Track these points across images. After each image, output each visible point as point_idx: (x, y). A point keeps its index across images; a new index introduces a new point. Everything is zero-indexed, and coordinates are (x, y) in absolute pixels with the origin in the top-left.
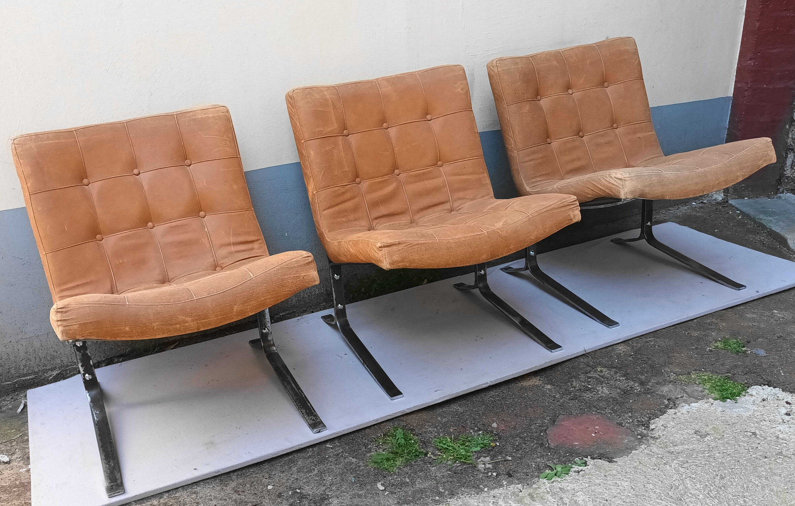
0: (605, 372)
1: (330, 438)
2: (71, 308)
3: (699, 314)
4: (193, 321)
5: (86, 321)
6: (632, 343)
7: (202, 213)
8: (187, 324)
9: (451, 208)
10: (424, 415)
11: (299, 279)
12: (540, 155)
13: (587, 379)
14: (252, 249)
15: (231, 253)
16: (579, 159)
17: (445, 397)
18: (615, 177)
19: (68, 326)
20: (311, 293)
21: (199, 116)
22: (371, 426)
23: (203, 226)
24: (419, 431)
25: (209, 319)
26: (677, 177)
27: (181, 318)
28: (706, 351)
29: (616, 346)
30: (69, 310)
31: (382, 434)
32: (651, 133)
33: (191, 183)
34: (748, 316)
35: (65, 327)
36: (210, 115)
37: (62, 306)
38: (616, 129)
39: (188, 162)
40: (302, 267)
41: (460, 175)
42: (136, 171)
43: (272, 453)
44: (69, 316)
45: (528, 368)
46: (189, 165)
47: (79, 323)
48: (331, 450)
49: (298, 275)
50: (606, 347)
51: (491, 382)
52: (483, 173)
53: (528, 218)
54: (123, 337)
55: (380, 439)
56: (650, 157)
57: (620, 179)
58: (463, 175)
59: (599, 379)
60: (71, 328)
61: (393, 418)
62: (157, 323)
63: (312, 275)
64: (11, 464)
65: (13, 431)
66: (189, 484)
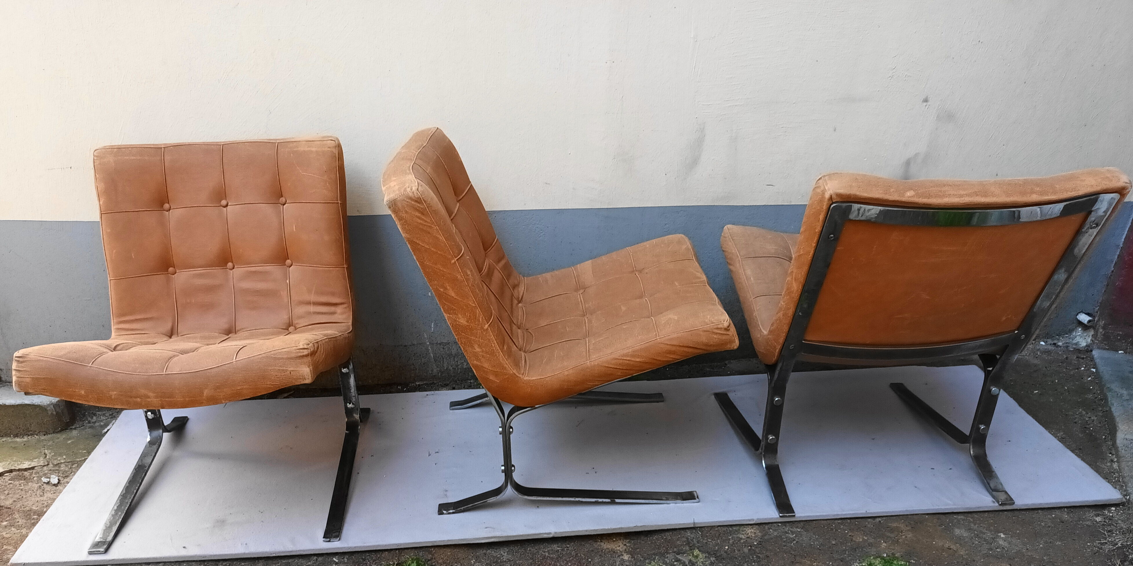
1: (339, 552)
2: (29, 359)
4: (156, 397)
6: (769, 529)
7: (288, 262)
8: (149, 400)
10: (459, 554)
11: (285, 374)
13: (674, 562)
14: (333, 313)
15: (309, 313)
17: (492, 538)
21: (301, 149)
22: (391, 550)
23: (286, 276)
29: (746, 527)
30: (26, 361)
31: (396, 563)
33: (282, 225)
35: (18, 377)
36: (314, 149)
37: (20, 356)
39: (283, 200)
40: (292, 360)
42: (224, 203)
43: (267, 552)
44: (24, 367)
45: (609, 527)
46: (283, 203)
47: (32, 376)
49: (284, 368)
50: (731, 526)
51: (555, 532)
54: (79, 400)
60: (24, 380)
61: (420, 548)
64: (58, 487)
65: (84, 451)
66: (173, 562)
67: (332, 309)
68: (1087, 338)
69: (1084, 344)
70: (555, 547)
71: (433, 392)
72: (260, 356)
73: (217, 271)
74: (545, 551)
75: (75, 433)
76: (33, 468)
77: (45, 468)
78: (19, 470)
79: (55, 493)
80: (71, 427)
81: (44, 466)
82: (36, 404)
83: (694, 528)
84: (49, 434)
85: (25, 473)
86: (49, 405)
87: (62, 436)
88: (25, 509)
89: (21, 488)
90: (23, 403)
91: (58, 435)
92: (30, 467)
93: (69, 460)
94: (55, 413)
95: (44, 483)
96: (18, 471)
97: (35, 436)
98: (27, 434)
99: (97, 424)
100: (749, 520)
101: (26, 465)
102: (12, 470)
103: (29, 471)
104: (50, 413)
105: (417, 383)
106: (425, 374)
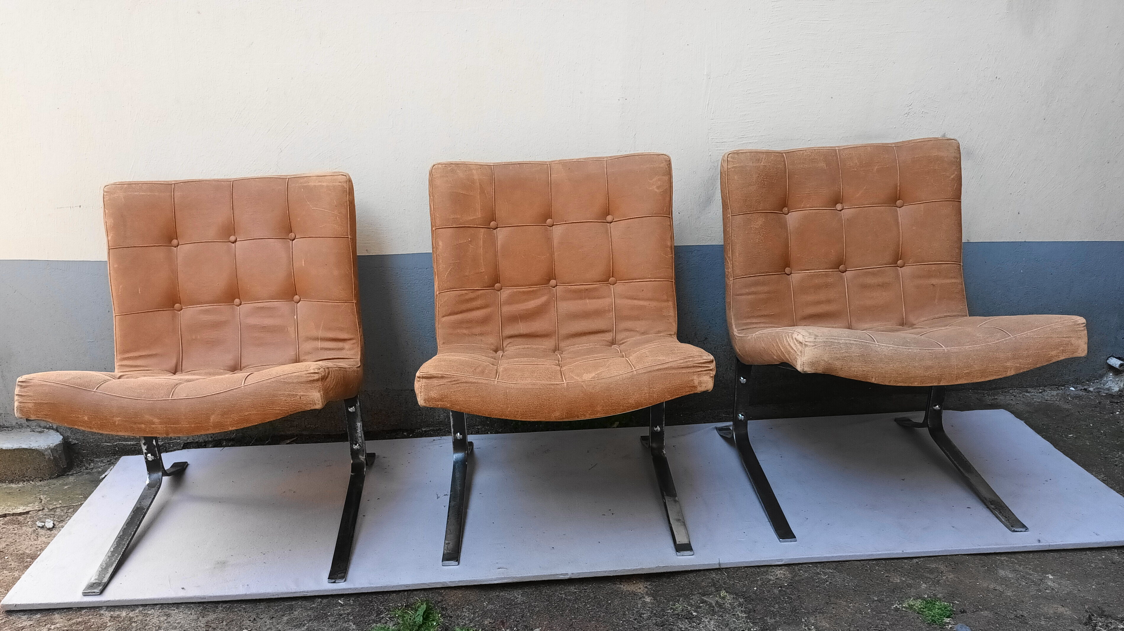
0: (729, 600)
1: (345, 593)
2: (32, 384)
3: (924, 552)
4: (161, 423)
5: (42, 401)
6: (799, 570)
7: (297, 297)
9: (613, 340)
10: (472, 596)
11: (295, 398)
12: (766, 289)
13: (700, 604)
14: (342, 349)
15: (317, 349)
16: (829, 301)
17: (505, 578)
18: (796, 339)
19: (24, 402)
21: (312, 184)
22: (400, 591)
23: (294, 312)
24: (451, 612)
25: (180, 425)
26: (894, 354)
27: (147, 417)
28: (889, 608)
29: (774, 568)
30: (29, 386)
31: (405, 605)
32: (953, 281)
33: (291, 260)
34: (1002, 573)
35: (20, 402)
36: (325, 184)
37: (24, 380)
38: (900, 267)
39: (292, 235)
40: (302, 385)
41: (635, 299)
42: (232, 238)
43: (270, 593)
44: (27, 392)
45: (630, 568)
46: (293, 239)
47: (34, 401)
48: (339, 608)
49: (294, 393)
50: (759, 567)
51: (572, 574)
52: (668, 301)
53: (631, 374)
54: (82, 426)
55: (399, 610)
56: (942, 315)
57: (800, 342)
58: (639, 299)
59: (713, 607)
60: (26, 405)
61: (430, 589)
62: (119, 419)
63: (312, 397)
64: (52, 532)
65: (81, 496)
66: (170, 604)
67: (340, 345)
68: (1119, 382)
69: (1116, 389)
70: (572, 589)
71: (439, 437)
72: (269, 381)
73: (224, 307)
74: (561, 592)
75: (71, 479)
76: (28, 513)
77: (40, 512)
78: (13, 514)
79: (49, 537)
80: (68, 473)
81: (39, 510)
82: (34, 448)
83: (719, 570)
84: (46, 480)
85: (20, 517)
86: (46, 450)
87: (58, 482)
88: (17, 553)
89: (15, 532)
90: (21, 447)
91: (54, 481)
92: (25, 511)
93: (65, 505)
94: (52, 458)
95: (39, 527)
96: (12, 516)
97: (31, 482)
98: (22, 480)
99: (95, 470)
100: (778, 560)
101: (20, 510)
102: (6, 514)
103: (23, 516)
104: (47, 457)
105: (424, 430)
106: (431, 419)
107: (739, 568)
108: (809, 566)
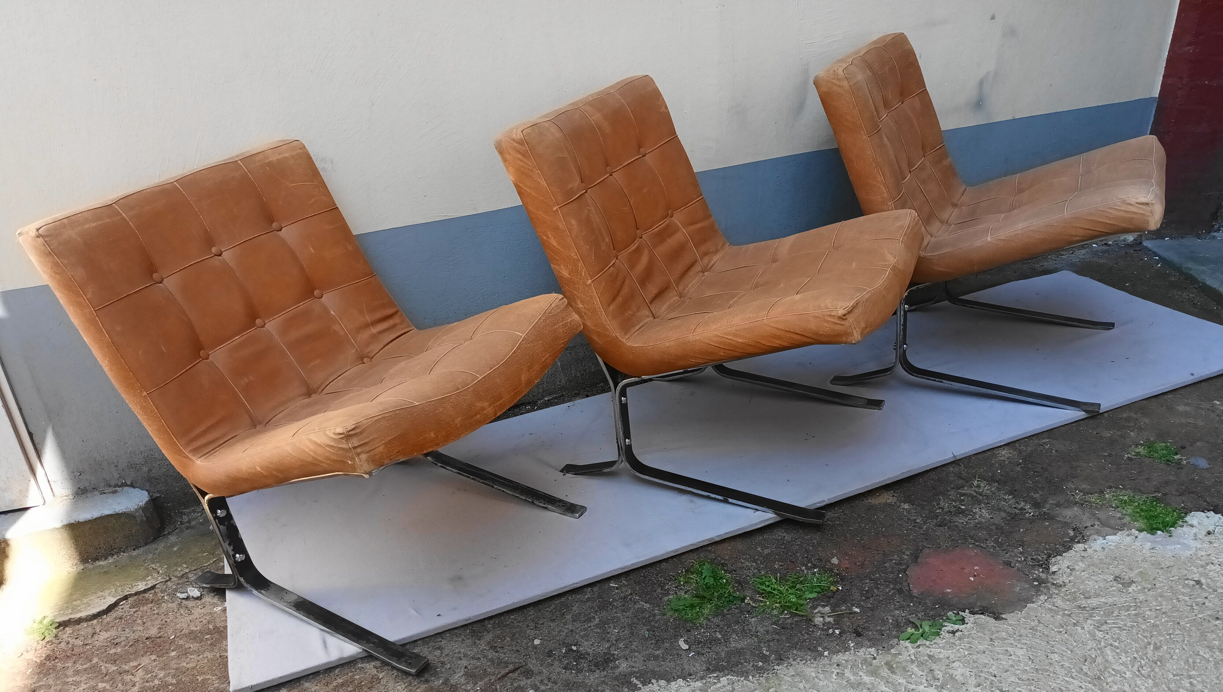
0: (984, 487)
1: (614, 574)
6: (1021, 446)
10: (740, 545)
13: (960, 497)
15: (374, 336)
17: (768, 520)
20: (585, 370)
22: (668, 559)
24: (732, 566)
28: (1123, 459)
29: (998, 449)
31: (684, 570)
34: (1179, 408)
45: (878, 481)
48: (616, 591)
50: (984, 452)
51: (829, 499)
55: (681, 577)
59: (976, 497)
61: (697, 548)
64: (203, 601)
65: (205, 554)
66: (432, 635)
71: (572, 402)
75: (173, 538)
76: (153, 587)
77: (169, 583)
78: (137, 594)
79: (204, 607)
80: (163, 533)
81: (167, 581)
82: (121, 512)
83: (953, 463)
84: (140, 547)
85: (146, 595)
86: (137, 510)
87: (160, 546)
88: (182, 633)
89: (155, 612)
90: (103, 515)
91: (154, 546)
92: (149, 586)
94: (145, 519)
95: (183, 599)
96: (136, 596)
97: (122, 554)
98: (110, 554)
99: (193, 523)
101: (141, 586)
102: (126, 596)
103: (149, 592)
104: (139, 520)
105: (546, 399)
106: (553, 386)
107: (969, 457)
108: (1026, 441)
